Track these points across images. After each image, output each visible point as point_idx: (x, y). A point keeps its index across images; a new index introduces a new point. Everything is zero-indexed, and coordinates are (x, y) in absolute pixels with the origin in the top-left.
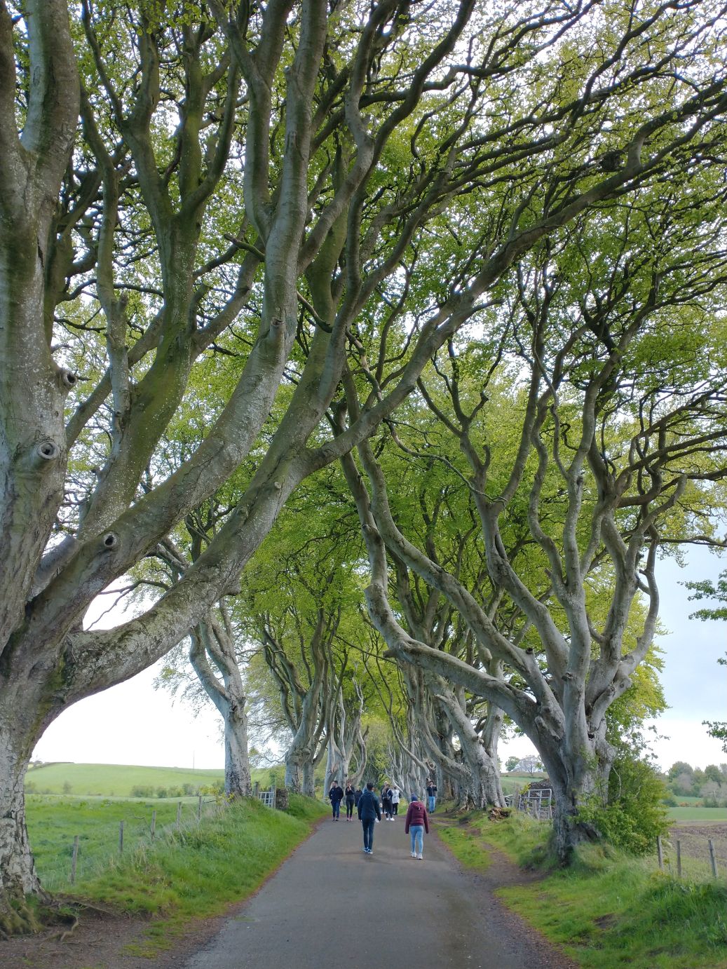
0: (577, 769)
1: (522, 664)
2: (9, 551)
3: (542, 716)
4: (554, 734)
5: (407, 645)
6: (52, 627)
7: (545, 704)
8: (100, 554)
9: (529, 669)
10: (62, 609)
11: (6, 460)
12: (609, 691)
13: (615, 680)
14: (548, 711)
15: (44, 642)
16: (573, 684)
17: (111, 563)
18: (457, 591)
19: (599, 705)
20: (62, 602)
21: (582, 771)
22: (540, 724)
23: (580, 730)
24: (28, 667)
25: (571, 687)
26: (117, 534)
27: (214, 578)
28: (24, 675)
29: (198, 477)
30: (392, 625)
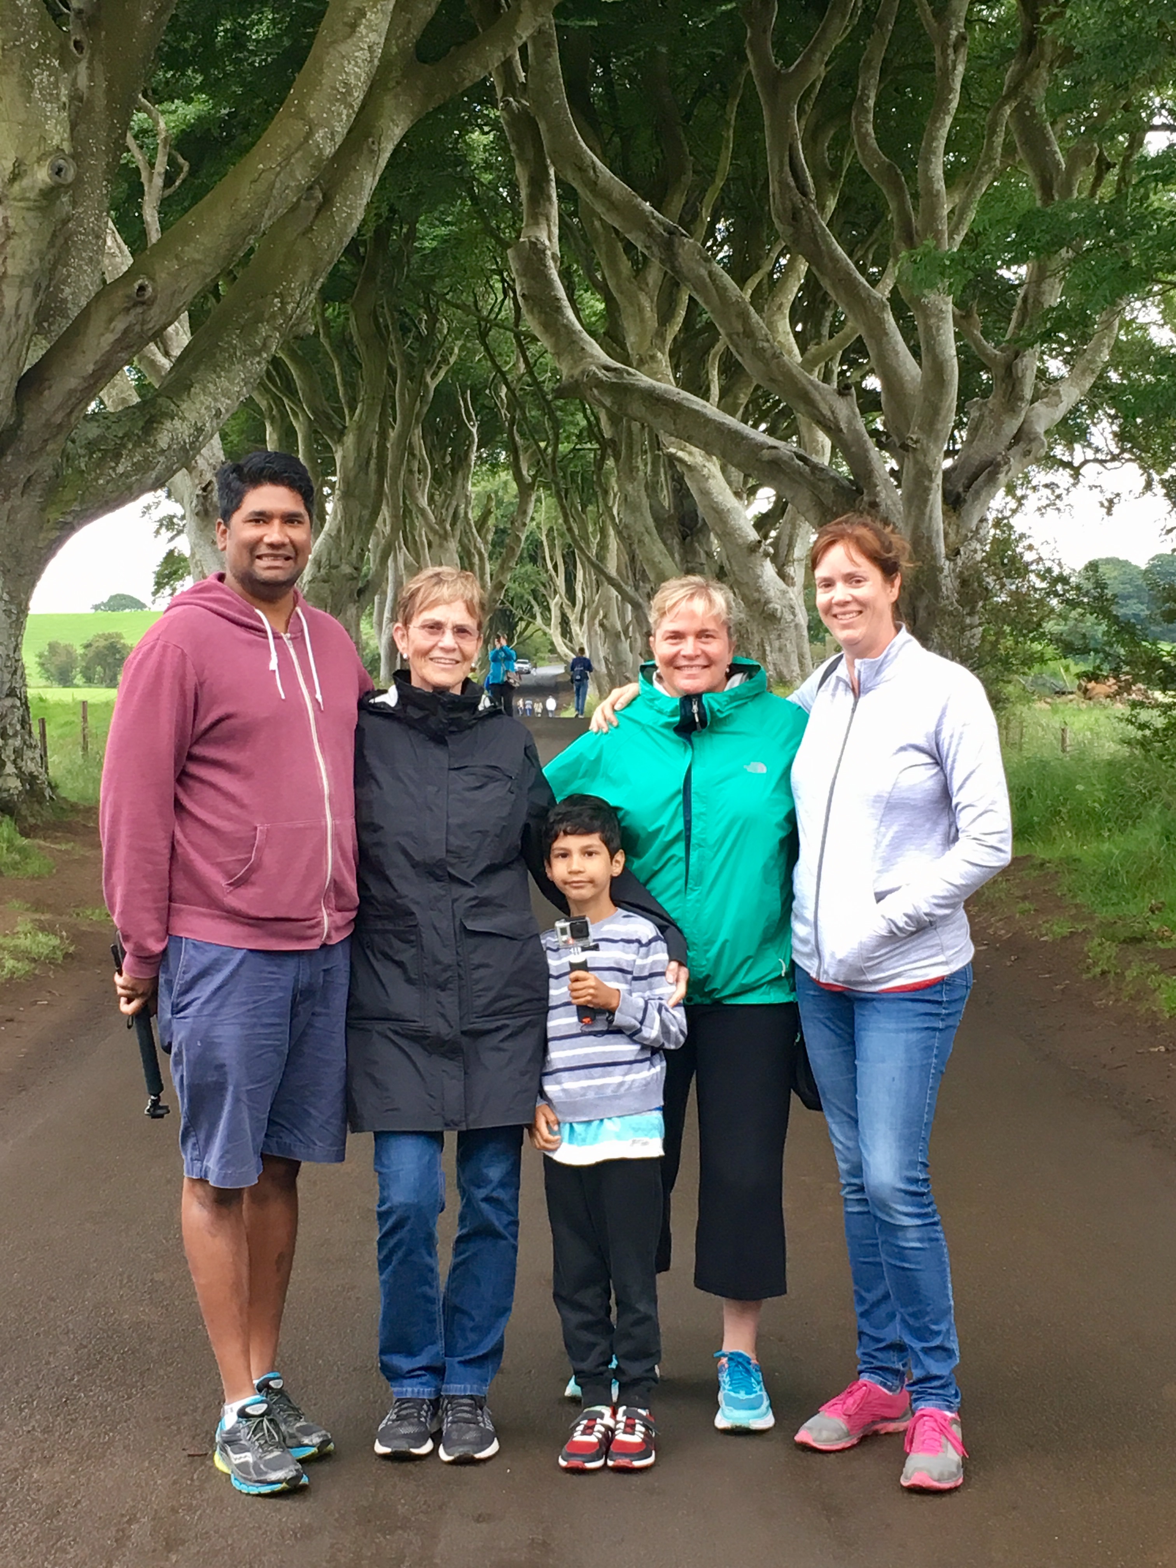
0: (922, 614)
1: (828, 414)
5: (601, 374)
6: (58, 418)
7: (870, 493)
8: (127, 310)
9: (843, 425)
10: (71, 392)
12: (998, 465)
13: (1015, 440)
15: (46, 441)
16: (921, 458)
17: (144, 323)
18: (704, 272)
19: (977, 494)
20: (73, 382)
23: (930, 541)
24: (22, 479)
25: (916, 462)
26: (152, 279)
27: (273, 316)
28: (17, 490)
29: (272, 186)
30: (569, 330)
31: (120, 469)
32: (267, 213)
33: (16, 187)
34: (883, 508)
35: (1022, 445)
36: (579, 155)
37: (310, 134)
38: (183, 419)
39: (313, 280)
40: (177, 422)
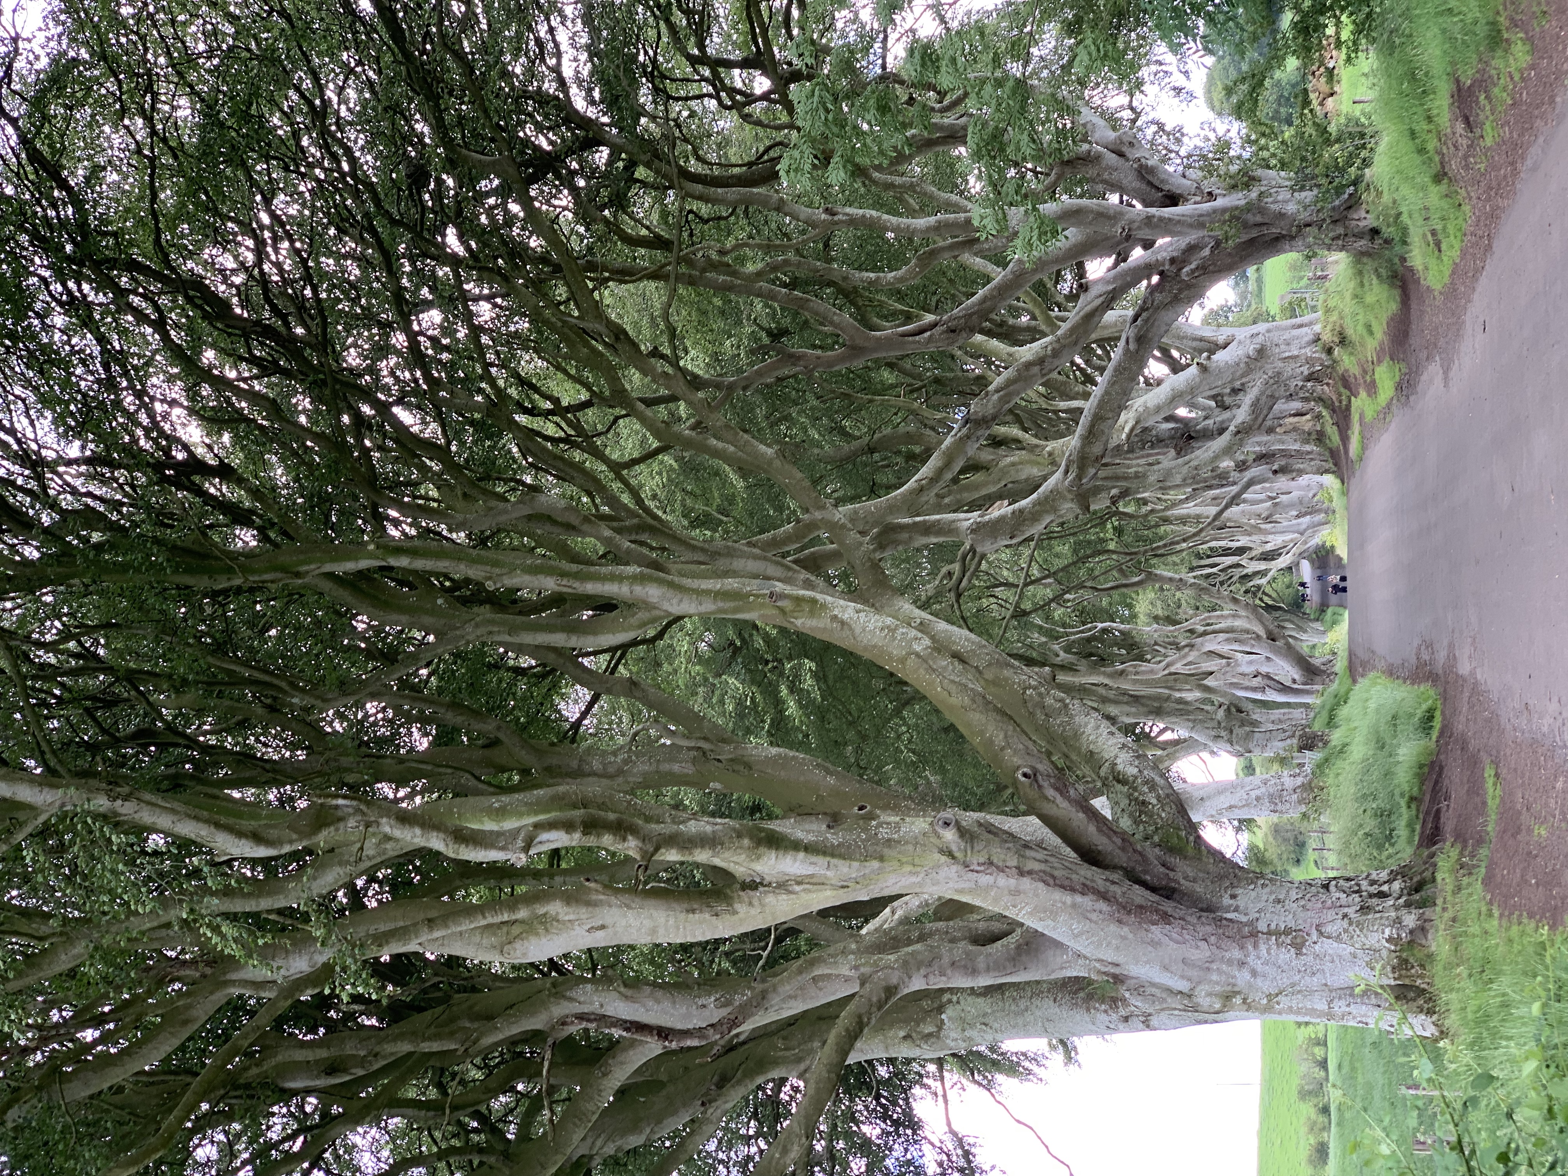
0: (1259, 219)
1: (1101, 299)
2: (1044, 872)
3: (1180, 269)
4: (1206, 252)
5: (1071, 477)
6: (1119, 841)
7: (1163, 265)
8: (1040, 787)
9: (1111, 287)
10: (1099, 830)
11: (954, 868)
12: (1141, 166)
13: (1121, 155)
14: (1173, 261)
15: (1135, 851)
16: (1136, 225)
17: (1049, 776)
18: (996, 397)
20: (1092, 829)
21: (1262, 211)
22: (1193, 271)
23: (1201, 215)
24: (1162, 869)
25: (1139, 228)
26: (1018, 768)
27: (1040, 695)
28: (1171, 874)
29: (953, 682)
30: (1038, 503)
31: (1154, 801)
32: (971, 686)
33: (957, 854)
34: (1175, 254)
35: (1124, 149)
36: (911, 492)
37: (918, 655)
38: (1116, 757)
39: (1013, 666)
40: (1118, 761)
